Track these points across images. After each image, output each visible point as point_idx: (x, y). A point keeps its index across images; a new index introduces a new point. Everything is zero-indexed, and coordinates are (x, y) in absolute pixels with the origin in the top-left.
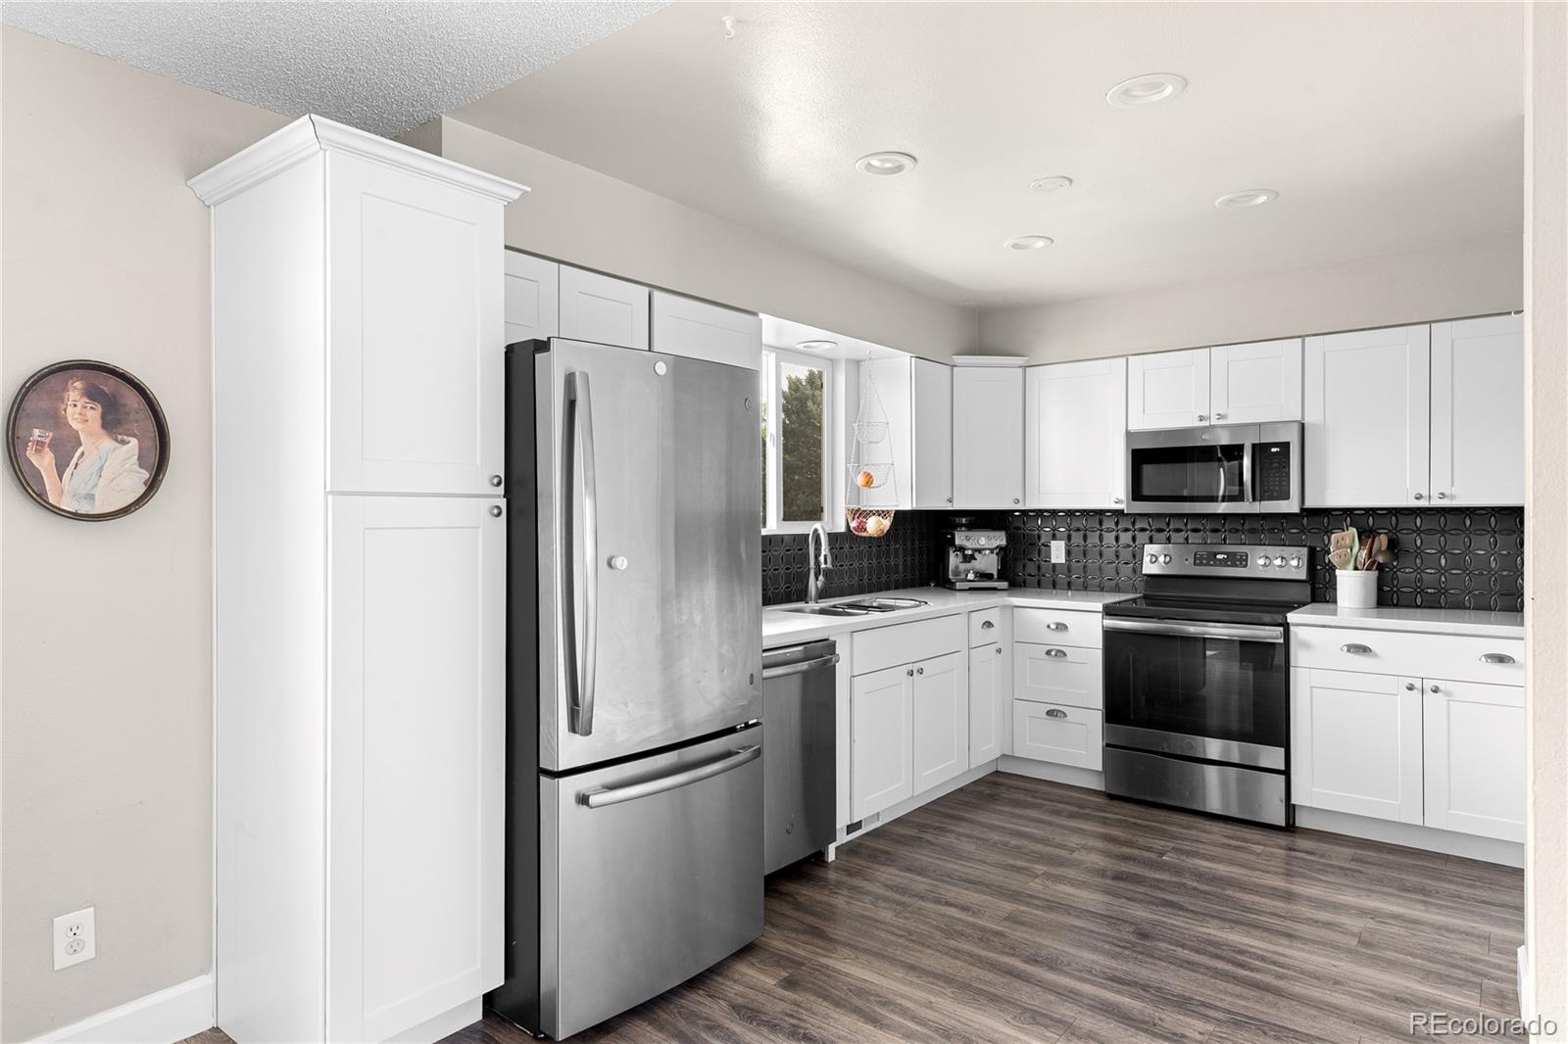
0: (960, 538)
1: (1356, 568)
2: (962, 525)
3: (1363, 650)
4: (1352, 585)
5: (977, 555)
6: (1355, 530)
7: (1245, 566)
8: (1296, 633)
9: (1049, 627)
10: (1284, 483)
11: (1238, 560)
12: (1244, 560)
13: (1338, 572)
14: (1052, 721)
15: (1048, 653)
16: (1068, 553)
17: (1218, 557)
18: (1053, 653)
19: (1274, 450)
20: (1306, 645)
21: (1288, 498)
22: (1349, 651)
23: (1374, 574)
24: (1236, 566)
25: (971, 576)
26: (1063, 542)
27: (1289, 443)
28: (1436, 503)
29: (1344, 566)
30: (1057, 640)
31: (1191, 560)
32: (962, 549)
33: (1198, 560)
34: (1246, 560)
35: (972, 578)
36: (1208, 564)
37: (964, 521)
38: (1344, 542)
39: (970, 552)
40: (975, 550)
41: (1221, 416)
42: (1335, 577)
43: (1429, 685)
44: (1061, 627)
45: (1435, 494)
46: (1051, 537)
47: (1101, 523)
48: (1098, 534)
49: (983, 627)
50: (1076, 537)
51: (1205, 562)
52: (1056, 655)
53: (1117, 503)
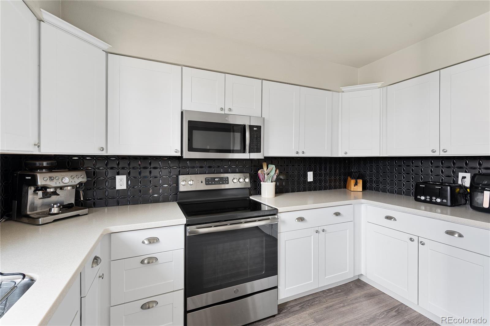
0: (42, 179)
1: (272, 182)
2: (42, 168)
3: (301, 219)
4: (268, 188)
5: (58, 191)
6: (274, 166)
7: (228, 183)
8: (280, 217)
9: (143, 242)
10: (259, 145)
11: (224, 181)
13: (262, 183)
14: (147, 314)
15: (142, 262)
16: (129, 182)
17: (216, 180)
18: (146, 261)
19: (255, 129)
20: (284, 222)
21: (260, 152)
22: (298, 221)
24: (224, 184)
25: (55, 210)
26: (125, 176)
27: (260, 127)
28: (301, 155)
29: (266, 182)
30: (151, 251)
31: (204, 182)
32: (44, 188)
33: (208, 182)
34: (228, 181)
35: (56, 212)
36: (212, 184)
37: (45, 164)
39: (52, 190)
40: (56, 188)
41: (230, 109)
42: (261, 185)
43: (321, 229)
44: (153, 241)
46: (116, 173)
47: (150, 164)
48: (148, 170)
49: (92, 267)
50: (134, 173)
51: (210, 182)
52: (148, 263)
53: (176, 152)
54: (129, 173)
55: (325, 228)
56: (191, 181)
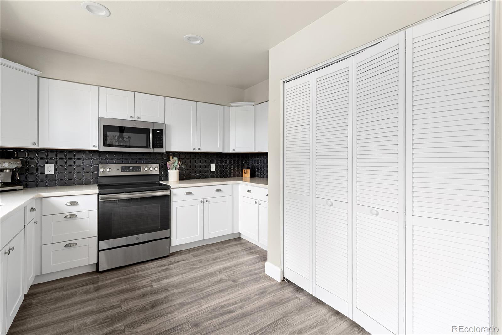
1: (176, 170)
3: (190, 193)
4: (173, 175)
6: (177, 158)
7: (140, 171)
8: (172, 191)
9: (66, 205)
10: (161, 143)
11: (137, 169)
12: (139, 169)
13: (169, 171)
14: (69, 249)
15: (66, 217)
16: (56, 170)
17: (130, 168)
18: (68, 217)
19: (158, 131)
20: (175, 195)
21: (162, 148)
22: (187, 194)
23: (179, 171)
24: (137, 171)
26: (53, 164)
27: (162, 130)
28: (198, 151)
29: (172, 169)
30: (72, 210)
31: (120, 169)
33: (123, 170)
34: (140, 169)
36: (126, 171)
38: (174, 162)
41: (138, 118)
42: (168, 172)
43: (205, 200)
44: (73, 204)
45: (197, 148)
46: (45, 163)
47: (75, 156)
48: (73, 160)
49: (31, 212)
50: (60, 162)
51: (125, 170)
52: (70, 217)
53: (94, 147)
54: (56, 163)
55: (207, 199)
56: (109, 169)
